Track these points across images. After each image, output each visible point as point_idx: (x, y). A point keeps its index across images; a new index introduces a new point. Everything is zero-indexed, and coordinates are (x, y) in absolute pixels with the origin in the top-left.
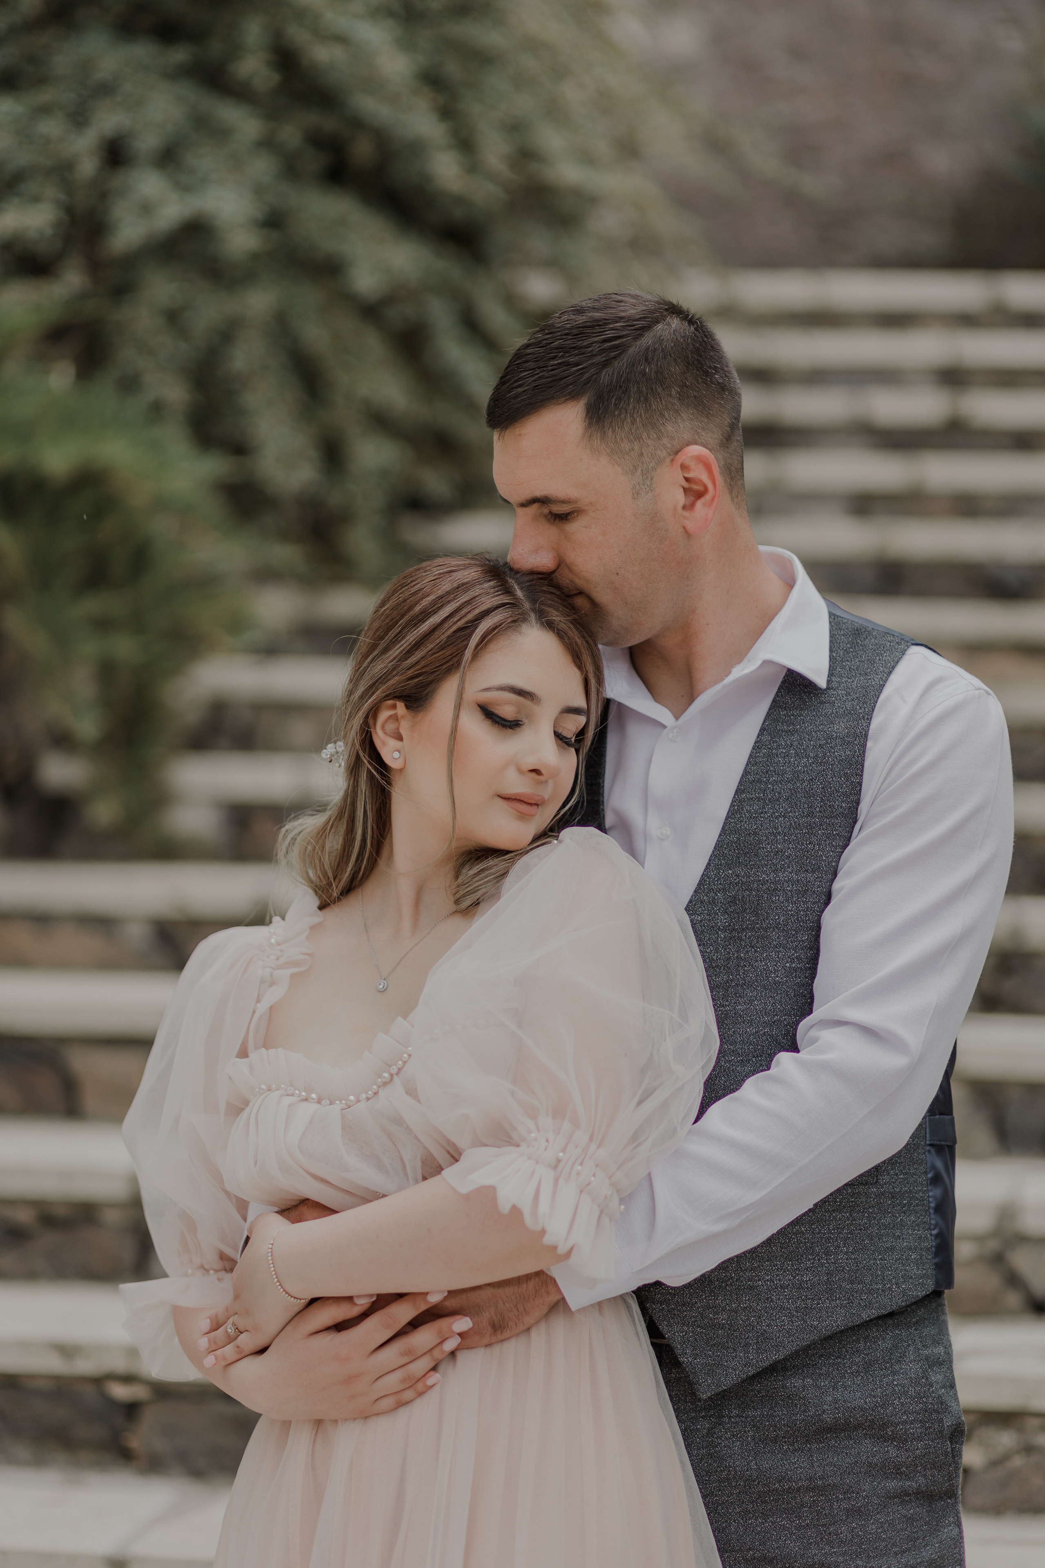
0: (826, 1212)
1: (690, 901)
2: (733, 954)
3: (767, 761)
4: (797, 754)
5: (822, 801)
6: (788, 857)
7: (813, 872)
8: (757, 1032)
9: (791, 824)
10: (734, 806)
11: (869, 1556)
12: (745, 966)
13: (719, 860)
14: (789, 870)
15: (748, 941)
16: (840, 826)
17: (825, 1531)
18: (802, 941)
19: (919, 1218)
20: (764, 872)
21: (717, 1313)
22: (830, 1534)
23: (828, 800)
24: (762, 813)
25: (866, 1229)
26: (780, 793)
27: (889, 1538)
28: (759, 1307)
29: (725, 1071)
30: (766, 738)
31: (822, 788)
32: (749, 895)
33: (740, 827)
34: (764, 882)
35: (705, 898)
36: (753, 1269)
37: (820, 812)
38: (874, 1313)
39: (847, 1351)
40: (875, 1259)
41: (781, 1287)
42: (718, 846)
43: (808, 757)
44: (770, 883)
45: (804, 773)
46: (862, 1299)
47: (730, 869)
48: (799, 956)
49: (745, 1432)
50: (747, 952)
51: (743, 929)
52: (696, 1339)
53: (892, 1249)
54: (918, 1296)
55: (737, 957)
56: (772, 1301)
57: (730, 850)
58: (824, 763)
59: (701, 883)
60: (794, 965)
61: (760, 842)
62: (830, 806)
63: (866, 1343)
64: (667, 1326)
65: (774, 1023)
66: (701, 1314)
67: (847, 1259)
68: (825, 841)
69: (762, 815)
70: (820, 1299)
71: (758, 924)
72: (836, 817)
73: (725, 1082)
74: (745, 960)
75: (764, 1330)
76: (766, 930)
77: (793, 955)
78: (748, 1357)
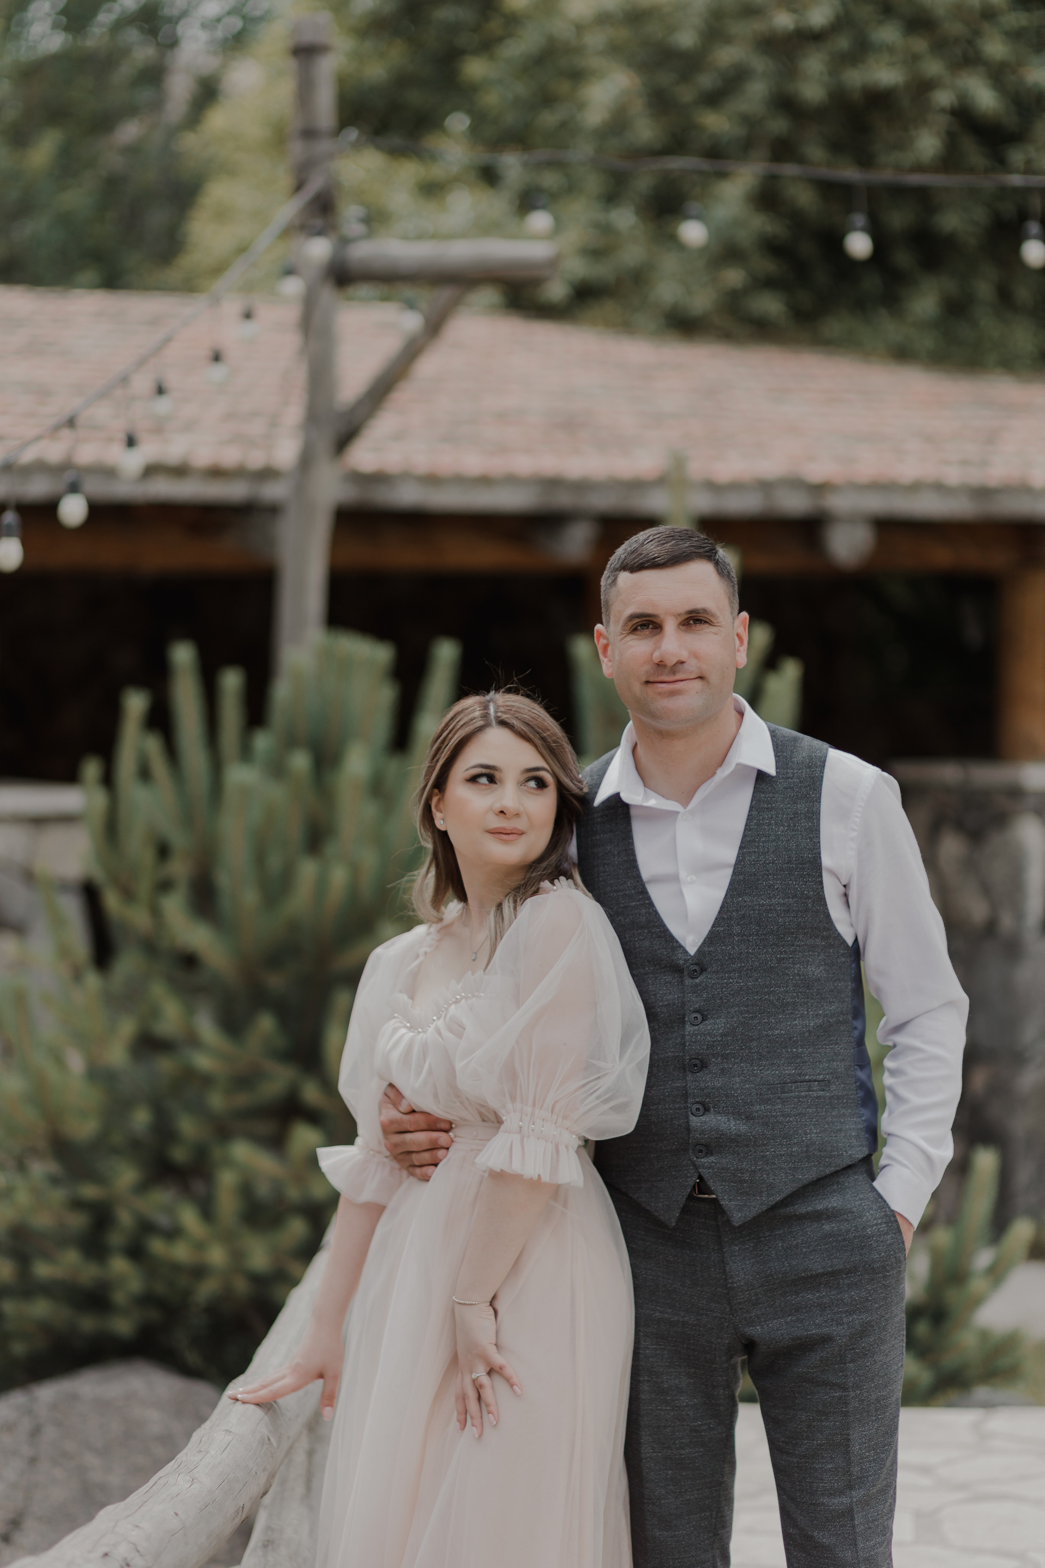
0: (803, 1108)
1: (716, 919)
2: (744, 950)
3: (758, 828)
4: (776, 824)
5: (796, 853)
6: (777, 889)
7: (793, 898)
8: (761, 999)
9: (777, 868)
10: (739, 857)
11: (860, 1312)
12: (753, 958)
13: (733, 892)
14: (778, 897)
15: (754, 942)
16: (808, 869)
17: (834, 1298)
18: (787, 941)
19: (853, 1110)
20: (762, 899)
21: (743, 1173)
22: (838, 1300)
23: (800, 853)
24: (758, 861)
25: (825, 1118)
26: (768, 848)
27: (874, 1299)
28: (768, 1169)
29: (742, 1023)
30: (755, 813)
31: (796, 846)
32: (753, 914)
33: (745, 870)
34: (763, 905)
35: (725, 916)
36: (764, 1145)
37: (796, 860)
38: (833, 1169)
39: (828, 1191)
40: (832, 1136)
41: (780, 1155)
42: (731, 883)
43: (784, 826)
44: (767, 906)
45: (782, 836)
46: (826, 1161)
47: (740, 897)
48: (786, 950)
49: (776, 1244)
50: (754, 949)
51: (750, 935)
52: (730, 1190)
53: (840, 1130)
54: (859, 1158)
55: (747, 952)
56: (775, 1164)
57: (739, 885)
58: (795, 830)
59: (722, 907)
60: (782, 956)
61: (758, 880)
62: (801, 857)
63: (838, 1186)
64: (713, 1182)
65: (771, 992)
66: (733, 1174)
67: (817, 1137)
68: (799, 879)
69: (758, 862)
70: (802, 1162)
71: (760, 931)
72: (805, 864)
73: (742, 1030)
74: (752, 954)
75: (771, 1182)
76: (765, 935)
77: (782, 949)
78: (762, 1199)
